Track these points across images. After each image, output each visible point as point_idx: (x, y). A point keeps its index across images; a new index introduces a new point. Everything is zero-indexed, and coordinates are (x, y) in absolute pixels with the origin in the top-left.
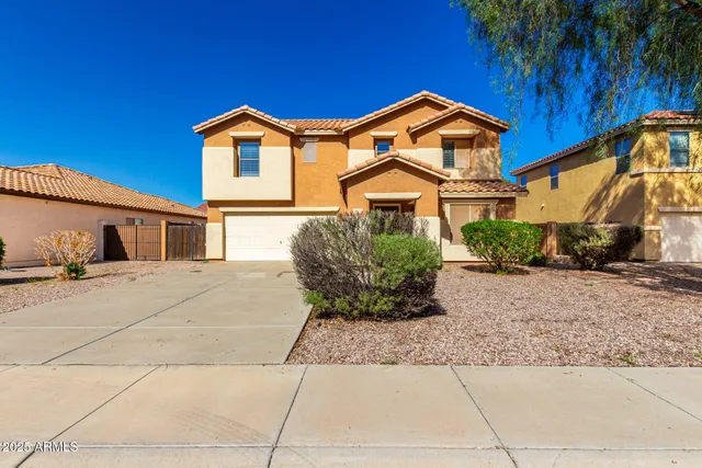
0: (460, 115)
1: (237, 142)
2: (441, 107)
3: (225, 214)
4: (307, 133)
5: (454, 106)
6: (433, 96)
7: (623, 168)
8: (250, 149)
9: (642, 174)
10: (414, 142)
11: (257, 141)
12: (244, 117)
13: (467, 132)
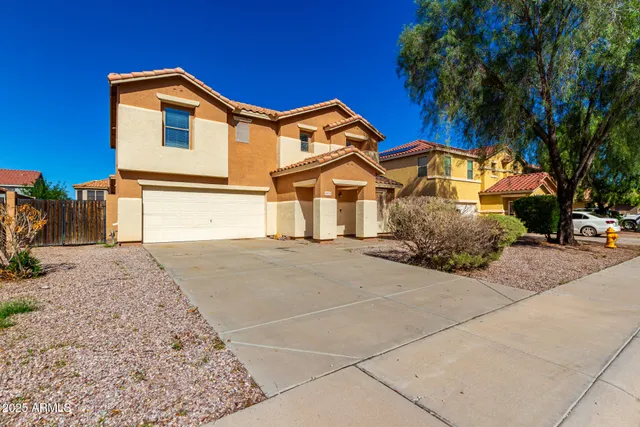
0: (359, 124)
1: (165, 106)
2: (347, 116)
3: (144, 187)
4: (243, 112)
5: (356, 117)
6: (342, 105)
7: (423, 173)
8: (179, 118)
9: (434, 179)
10: (329, 138)
11: (190, 111)
12: (178, 80)
13: (362, 137)
